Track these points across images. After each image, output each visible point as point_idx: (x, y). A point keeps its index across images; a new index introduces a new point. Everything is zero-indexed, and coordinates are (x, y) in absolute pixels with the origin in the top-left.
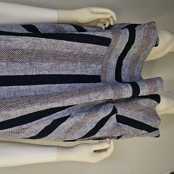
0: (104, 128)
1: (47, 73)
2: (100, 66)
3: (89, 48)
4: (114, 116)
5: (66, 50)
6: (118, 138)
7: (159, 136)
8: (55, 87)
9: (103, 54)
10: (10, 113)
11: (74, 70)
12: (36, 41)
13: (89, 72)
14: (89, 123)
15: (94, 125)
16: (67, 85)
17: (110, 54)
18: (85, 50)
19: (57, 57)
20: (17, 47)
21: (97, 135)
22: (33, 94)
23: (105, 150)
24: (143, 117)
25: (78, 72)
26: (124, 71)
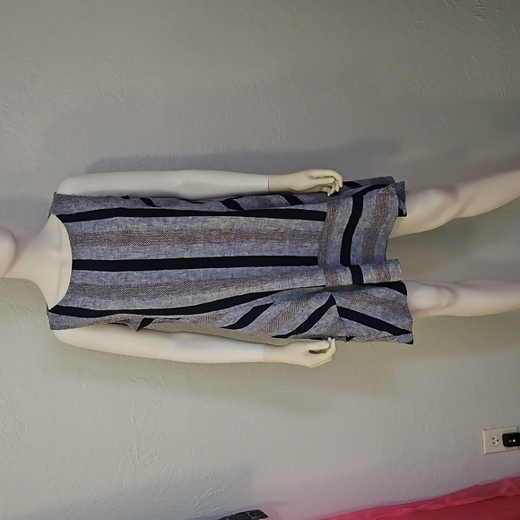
0: (320, 322)
2: (317, 245)
3: (297, 224)
4: (334, 308)
5: (269, 228)
6: (349, 339)
7: (411, 343)
8: (255, 270)
9: (320, 230)
10: (206, 296)
11: (280, 251)
13: (302, 253)
14: (300, 315)
15: (306, 318)
16: (271, 268)
17: (329, 230)
18: (293, 227)
19: (260, 236)
20: (214, 227)
21: (312, 331)
22: (229, 277)
24: (382, 313)
25: (286, 253)
26: (355, 250)
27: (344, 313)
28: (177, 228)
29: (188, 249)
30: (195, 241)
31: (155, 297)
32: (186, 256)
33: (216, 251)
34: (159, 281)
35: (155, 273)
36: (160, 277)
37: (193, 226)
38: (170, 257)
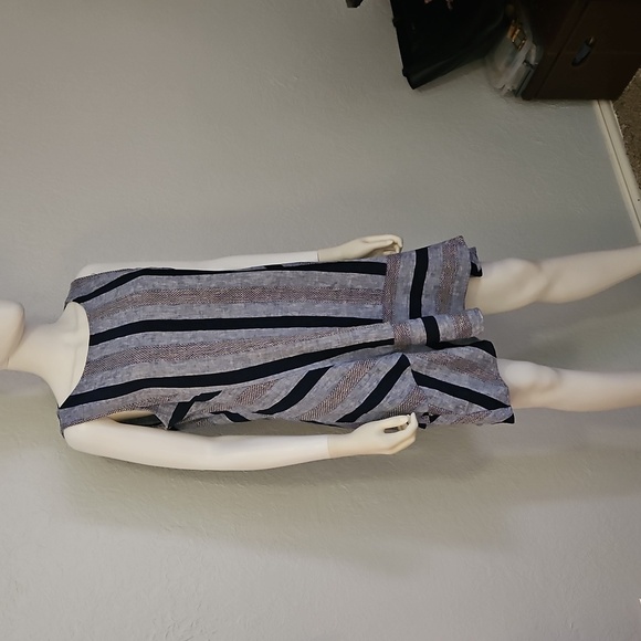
0: (393, 391)
1: (297, 315)
2: (380, 307)
3: (353, 279)
4: (408, 373)
5: (321, 285)
9: (381, 288)
10: (250, 355)
12: (278, 275)
13: (363, 315)
14: (367, 381)
15: (375, 385)
17: (392, 285)
18: (349, 283)
20: (256, 284)
21: (385, 404)
23: (402, 428)
24: (469, 381)
25: (344, 314)
27: (421, 380)
28: (213, 285)
29: (226, 309)
30: (234, 301)
31: (188, 358)
32: (225, 316)
33: (261, 311)
34: (193, 341)
35: (188, 334)
36: (194, 337)
37: (231, 283)
38: (206, 317)
